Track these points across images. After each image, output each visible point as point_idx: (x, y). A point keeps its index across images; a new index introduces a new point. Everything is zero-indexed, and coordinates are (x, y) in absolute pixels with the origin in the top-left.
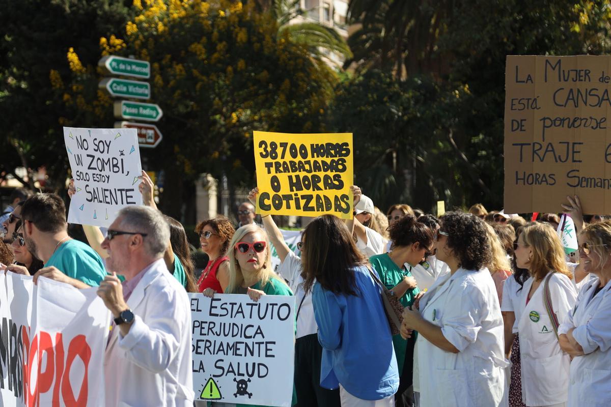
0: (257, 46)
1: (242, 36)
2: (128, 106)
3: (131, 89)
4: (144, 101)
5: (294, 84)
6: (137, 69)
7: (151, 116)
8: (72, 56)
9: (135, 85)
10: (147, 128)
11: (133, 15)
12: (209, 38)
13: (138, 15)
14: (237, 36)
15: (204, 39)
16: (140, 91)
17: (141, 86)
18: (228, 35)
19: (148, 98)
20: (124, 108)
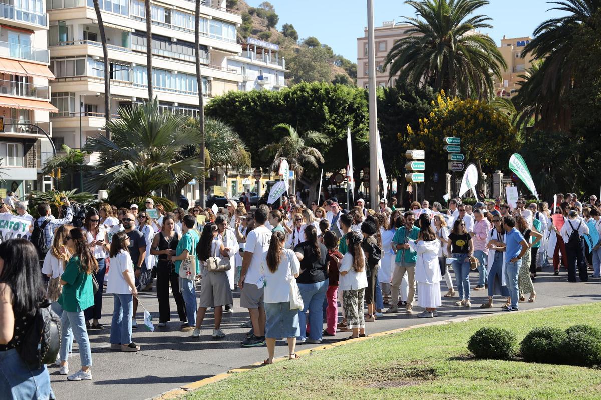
0: (487, 120)
1: (481, 117)
2: (453, 156)
3: (454, 149)
4: (459, 153)
5: (504, 137)
6: (456, 141)
7: (460, 159)
8: (409, 128)
9: (455, 148)
10: (459, 164)
11: (432, 108)
12: (466, 118)
13: (434, 109)
14: (478, 117)
15: (464, 119)
16: (457, 150)
17: (457, 148)
18: (475, 117)
19: (459, 152)
20: (452, 157)
